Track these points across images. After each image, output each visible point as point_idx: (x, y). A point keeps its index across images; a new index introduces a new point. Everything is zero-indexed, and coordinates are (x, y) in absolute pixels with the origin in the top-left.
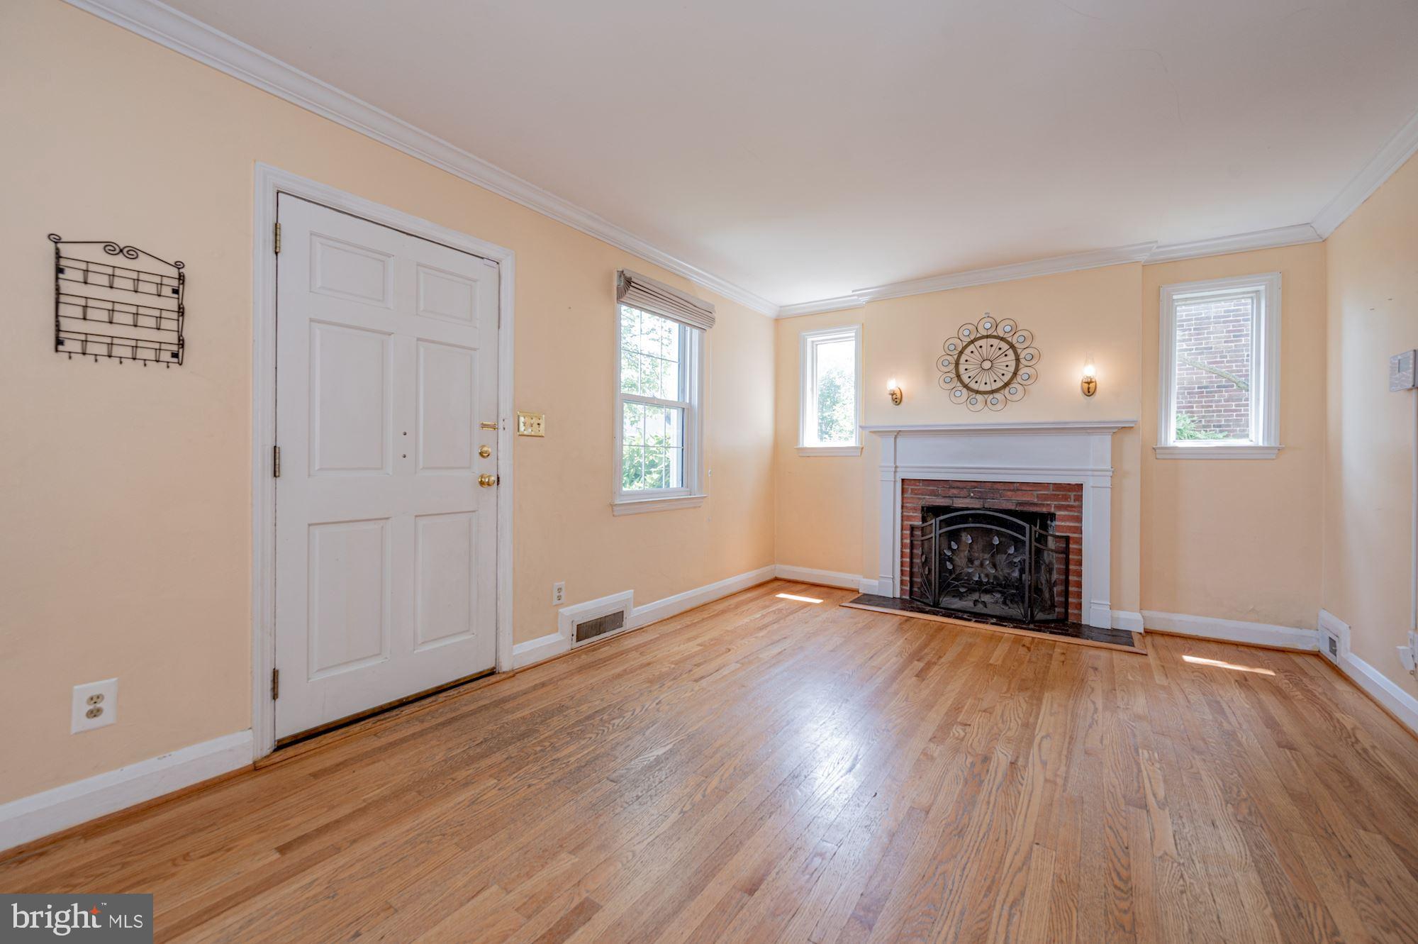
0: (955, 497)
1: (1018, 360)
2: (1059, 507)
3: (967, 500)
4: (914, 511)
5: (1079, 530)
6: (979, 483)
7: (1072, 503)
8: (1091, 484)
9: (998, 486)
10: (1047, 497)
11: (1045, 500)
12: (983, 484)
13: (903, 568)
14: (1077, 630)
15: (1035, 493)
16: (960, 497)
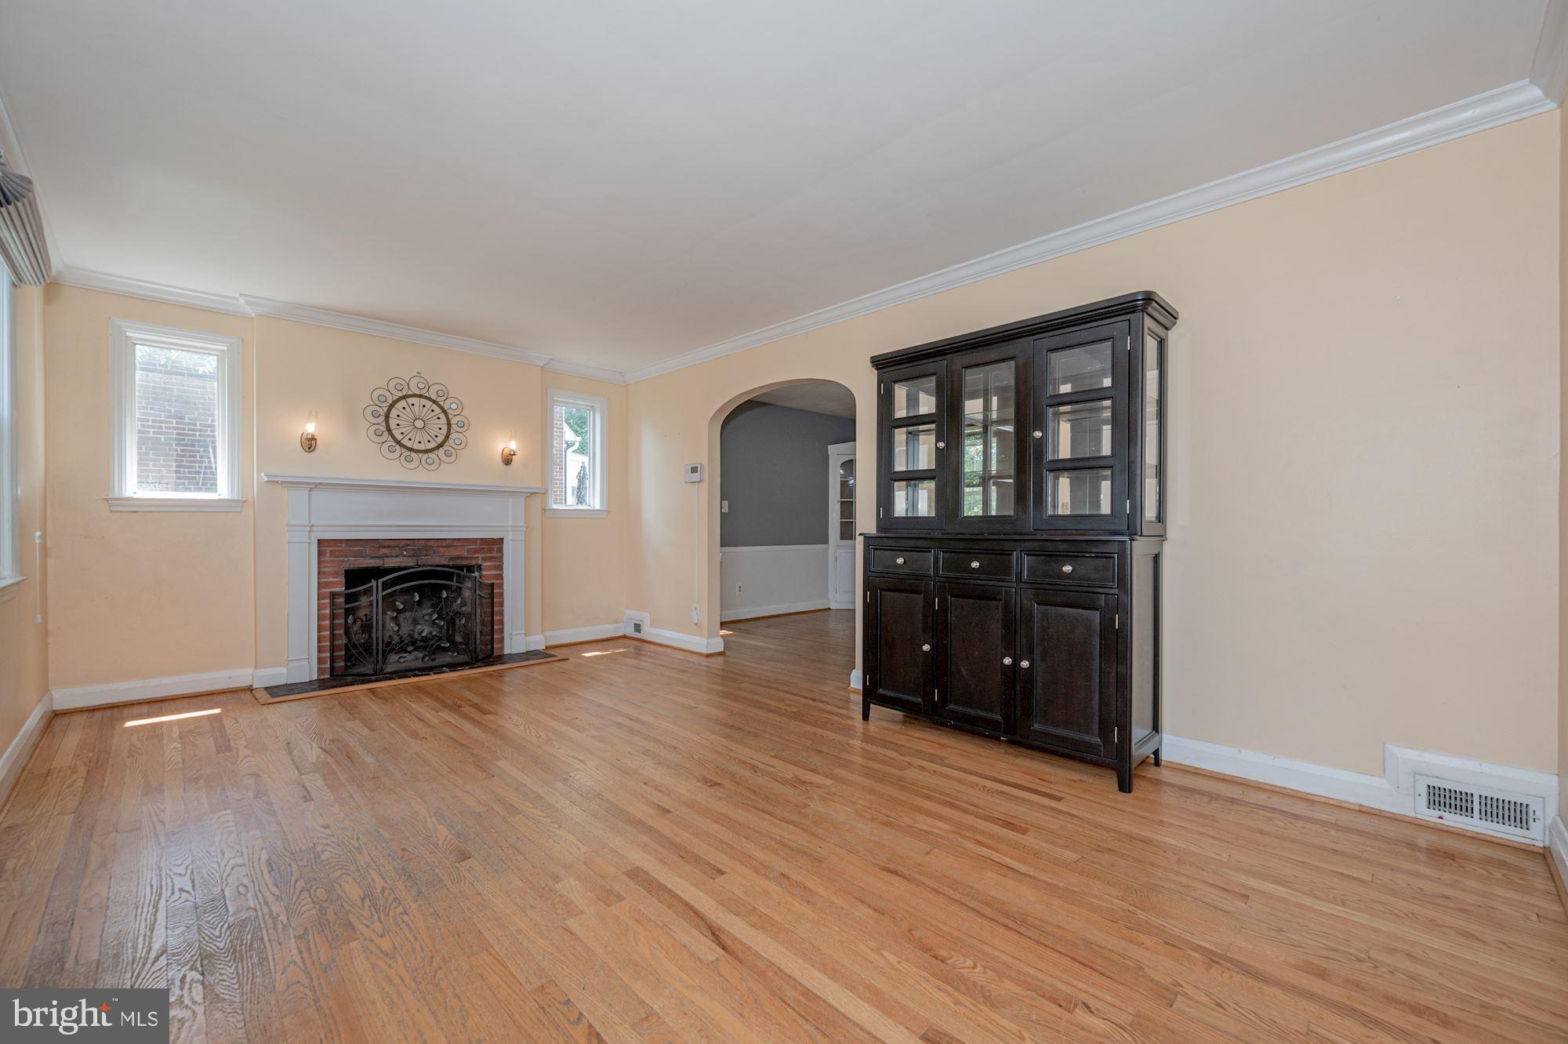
0: (387, 557)
1: (449, 424)
2: (485, 559)
3: (401, 559)
4: (335, 576)
5: (500, 577)
6: (412, 541)
7: (495, 555)
8: (511, 538)
9: (431, 543)
10: (476, 551)
11: (474, 553)
12: (416, 542)
13: (321, 644)
14: (500, 659)
15: (466, 548)
16: (392, 556)
